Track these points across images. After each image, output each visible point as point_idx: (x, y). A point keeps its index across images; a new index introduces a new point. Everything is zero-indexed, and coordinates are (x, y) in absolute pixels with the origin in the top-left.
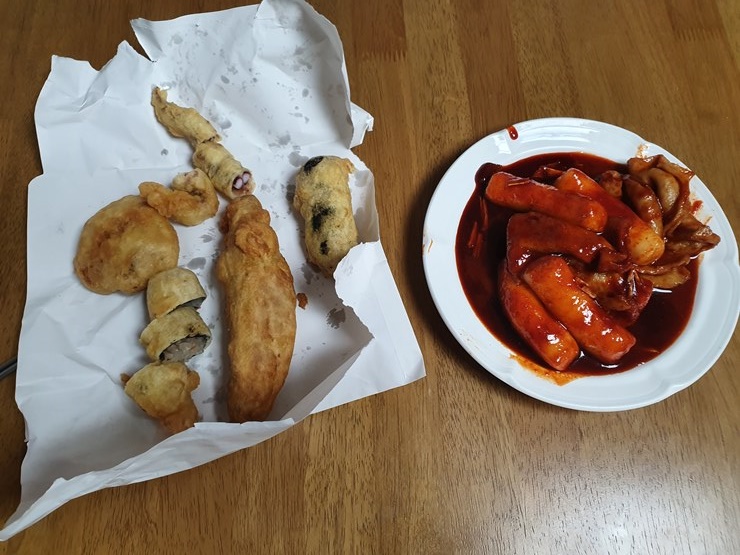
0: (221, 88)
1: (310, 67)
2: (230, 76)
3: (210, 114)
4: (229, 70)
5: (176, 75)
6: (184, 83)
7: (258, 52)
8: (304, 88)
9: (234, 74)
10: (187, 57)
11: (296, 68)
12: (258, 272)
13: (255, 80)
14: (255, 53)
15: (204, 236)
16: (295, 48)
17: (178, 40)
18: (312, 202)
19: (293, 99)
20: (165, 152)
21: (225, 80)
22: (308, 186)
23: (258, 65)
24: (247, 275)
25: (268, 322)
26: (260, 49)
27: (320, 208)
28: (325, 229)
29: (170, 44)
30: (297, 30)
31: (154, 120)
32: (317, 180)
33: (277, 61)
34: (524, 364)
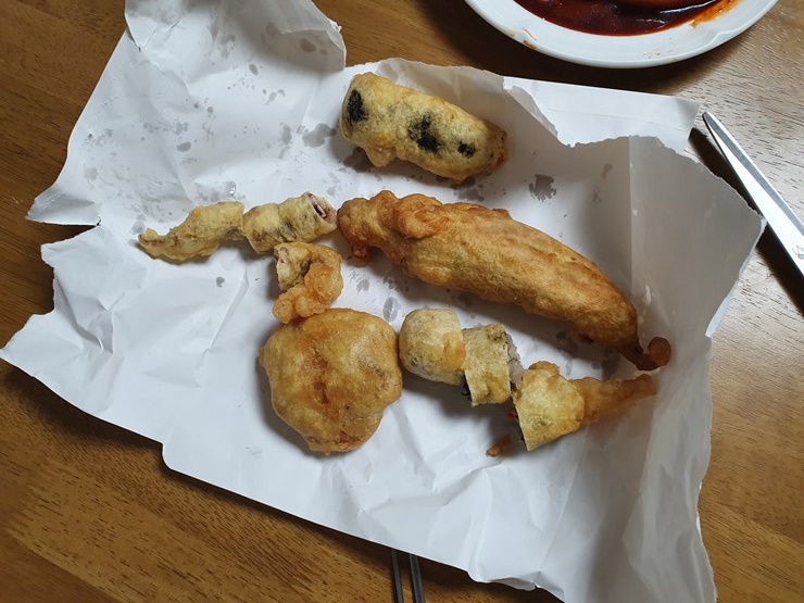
0: (190, 160)
1: (233, 39)
2: (186, 137)
3: (205, 199)
4: (178, 133)
5: (132, 207)
6: (149, 204)
7: (184, 79)
8: (248, 65)
9: (186, 129)
10: (120, 179)
11: (225, 54)
12: (466, 230)
13: (210, 110)
14: (183, 84)
15: (359, 287)
16: (208, 32)
17: (92, 174)
18: (403, 132)
19: (253, 87)
20: (220, 281)
21: (185, 147)
22: (382, 125)
23: (197, 91)
24: (464, 244)
25: (532, 248)
26: (183, 73)
27: (416, 127)
28: (445, 136)
29: (92, 187)
30: (190, 11)
31: (174, 268)
32: (383, 110)
33: (208, 67)
34: (709, 18)
